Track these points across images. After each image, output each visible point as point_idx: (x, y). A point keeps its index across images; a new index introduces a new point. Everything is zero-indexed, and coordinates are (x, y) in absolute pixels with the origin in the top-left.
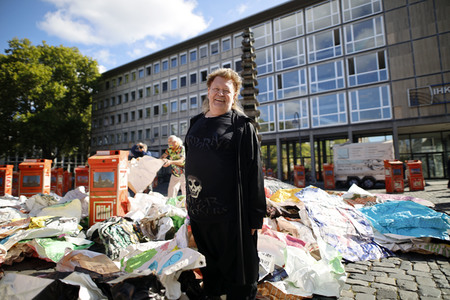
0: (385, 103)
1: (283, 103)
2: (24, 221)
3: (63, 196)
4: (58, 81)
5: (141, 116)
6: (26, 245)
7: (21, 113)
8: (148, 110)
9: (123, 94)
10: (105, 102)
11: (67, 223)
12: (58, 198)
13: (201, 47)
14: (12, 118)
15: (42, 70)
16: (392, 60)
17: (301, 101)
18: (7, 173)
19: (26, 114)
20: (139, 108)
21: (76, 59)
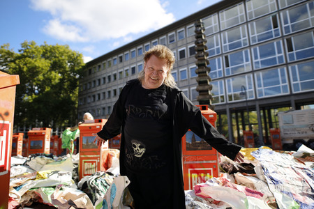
1: (231, 79)
4: (55, 70)
6: (34, 192)
7: (29, 95)
9: (101, 78)
10: (88, 85)
11: (64, 176)
13: (161, 38)
14: (22, 100)
15: (44, 62)
17: (246, 76)
18: (19, 139)
19: (31, 95)
20: (114, 88)
21: (67, 53)
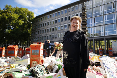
1: (95, 27)
2: (8, 66)
3: (22, 57)
4: (21, 19)
5: (48, 31)
6: (9, 74)
8: (50, 29)
9: (42, 24)
10: (36, 26)
11: (23, 67)
12: (20, 58)
13: (68, 8)
14: (5, 31)
15: (16, 15)
17: (101, 27)
18: (3, 50)
19: (10, 30)
20: (48, 28)
21: (27, 12)
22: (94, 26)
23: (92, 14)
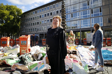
0: (101, 22)
1: (73, 22)
2: (2, 54)
3: (13, 47)
4: (11, 15)
5: (34, 25)
6: (3, 61)
8: (36, 23)
9: (29, 18)
10: (24, 21)
11: (14, 55)
12: (11, 47)
13: (50, 6)
15: (7, 12)
16: (103, 10)
17: (78, 21)
19: (2, 24)
20: (33, 22)
21: (16, 9)
22: (71, 20)
23: (70, 10)
